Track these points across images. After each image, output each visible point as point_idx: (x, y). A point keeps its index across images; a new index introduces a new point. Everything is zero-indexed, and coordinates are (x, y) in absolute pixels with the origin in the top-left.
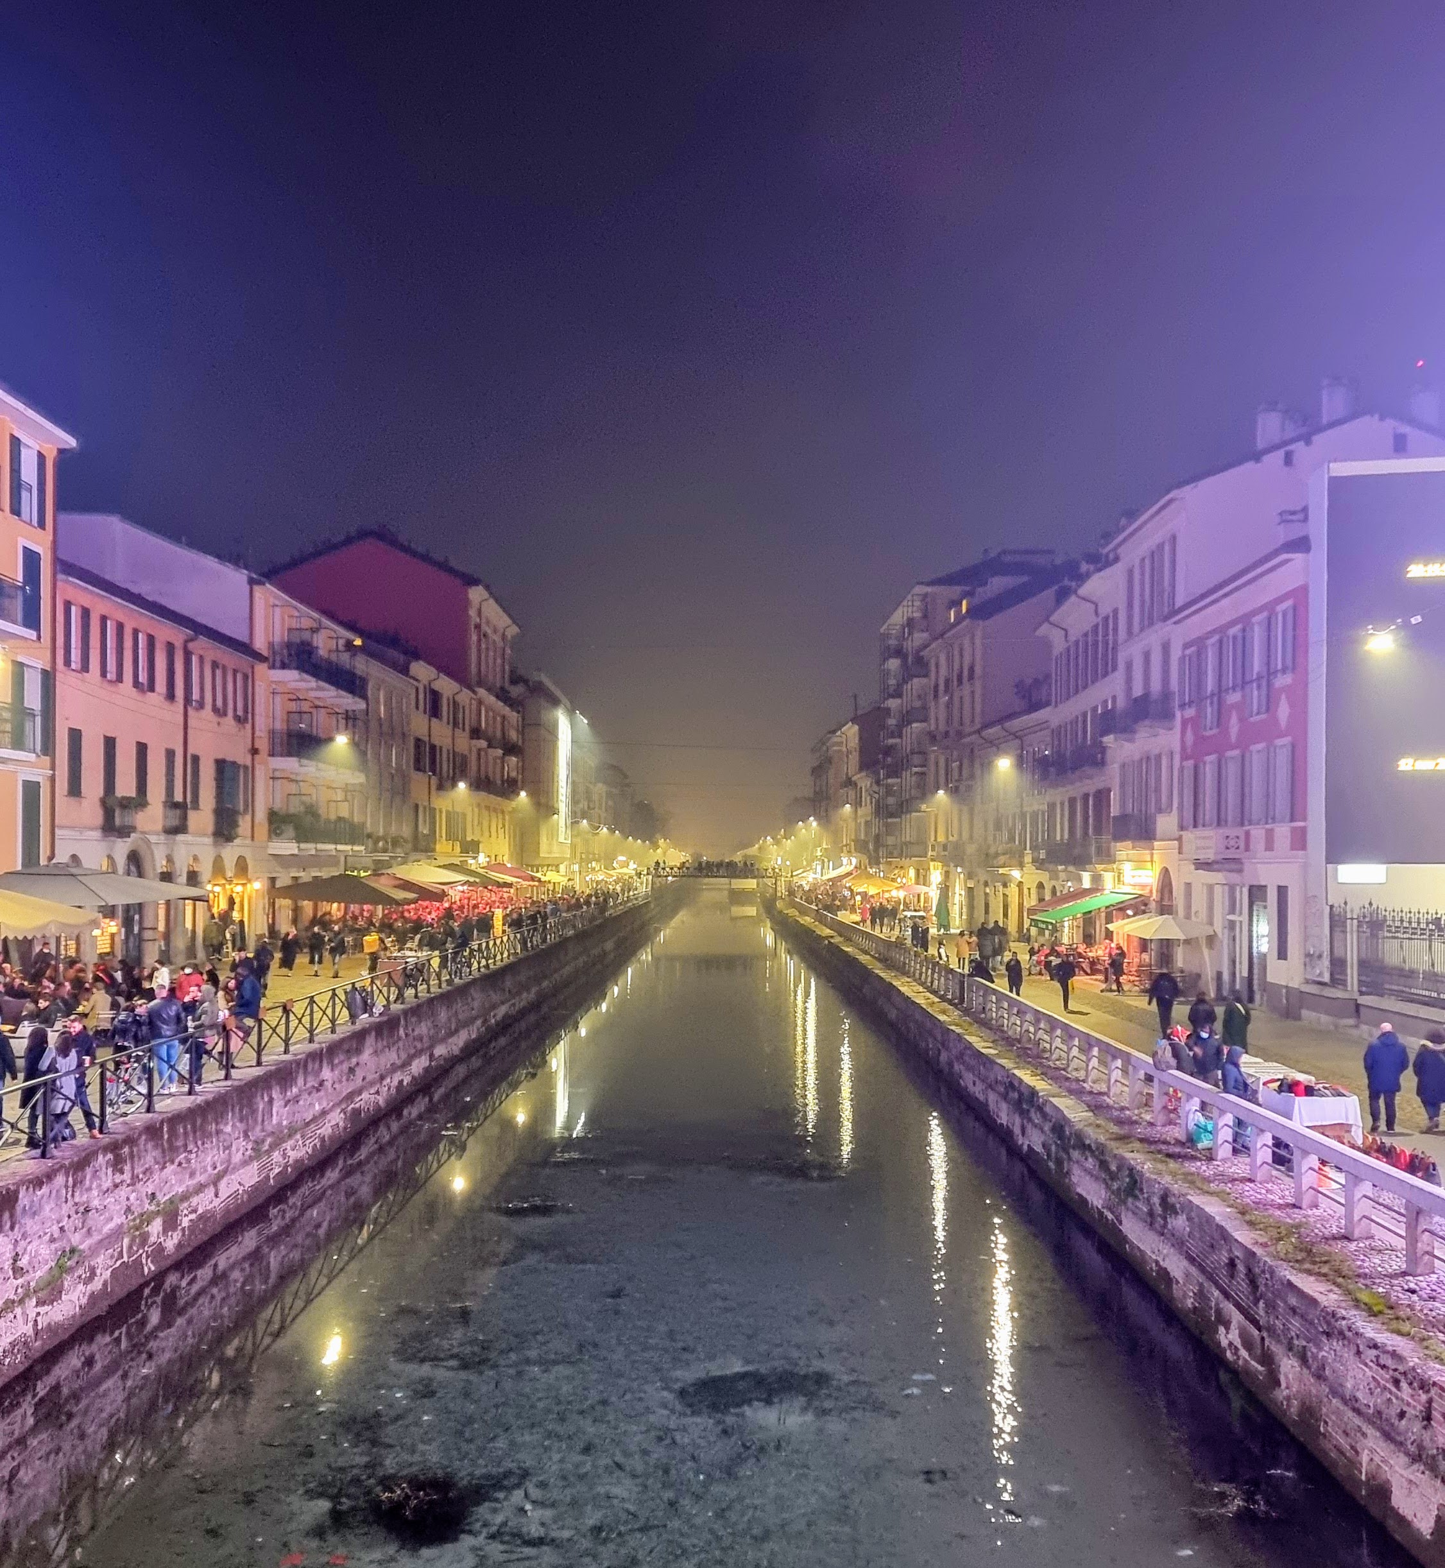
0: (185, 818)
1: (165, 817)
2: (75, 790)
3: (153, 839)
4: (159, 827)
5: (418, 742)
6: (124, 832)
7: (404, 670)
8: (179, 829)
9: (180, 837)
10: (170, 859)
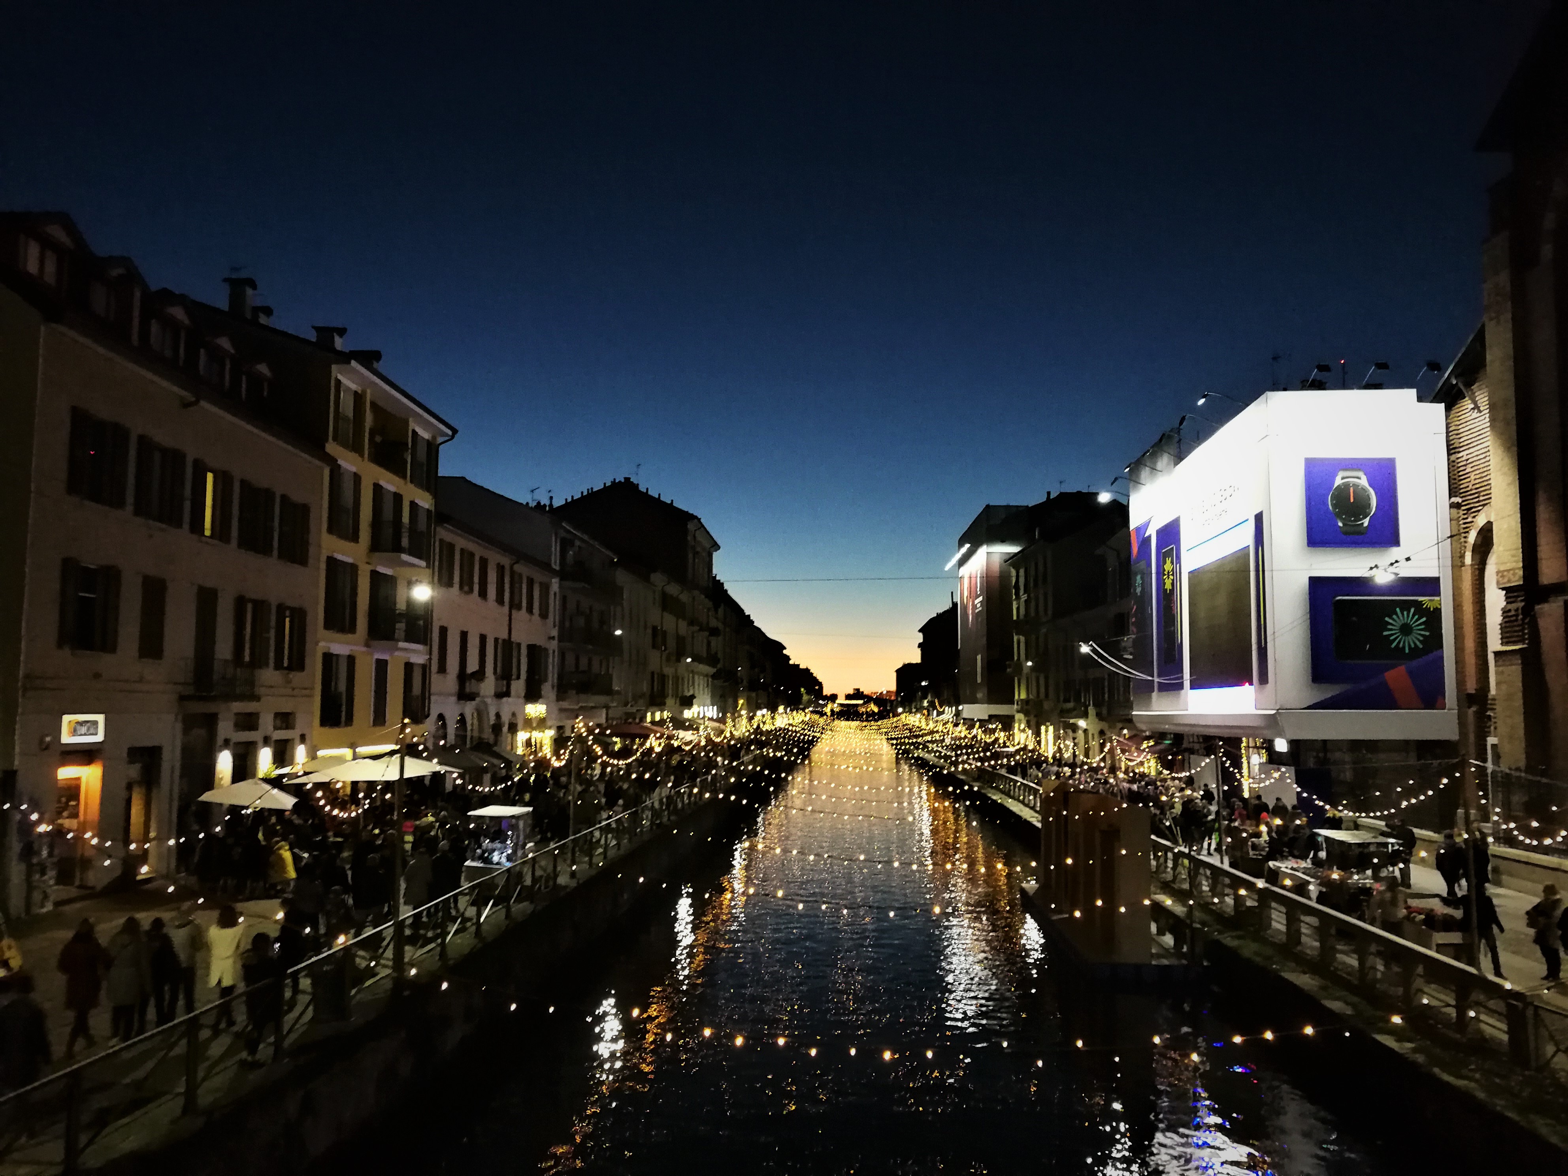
0: (509, 686)
1: (496, 686)
2: (442, 669)
3: (489, 700)
4: (492, 693)
5: (654, 629)
6: (471, 697)
7: (647, 579)
8: (507, 694)
9: (505, 699)
10: (498, 716)
